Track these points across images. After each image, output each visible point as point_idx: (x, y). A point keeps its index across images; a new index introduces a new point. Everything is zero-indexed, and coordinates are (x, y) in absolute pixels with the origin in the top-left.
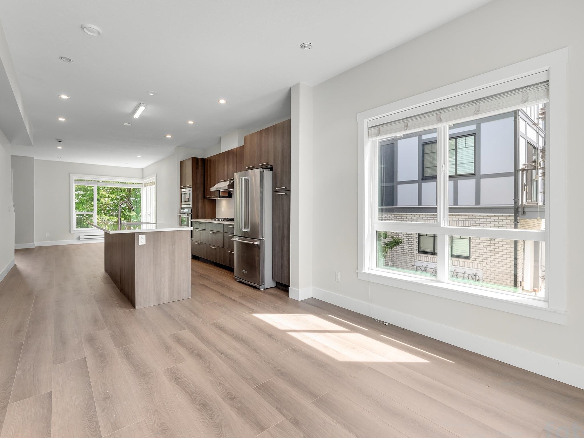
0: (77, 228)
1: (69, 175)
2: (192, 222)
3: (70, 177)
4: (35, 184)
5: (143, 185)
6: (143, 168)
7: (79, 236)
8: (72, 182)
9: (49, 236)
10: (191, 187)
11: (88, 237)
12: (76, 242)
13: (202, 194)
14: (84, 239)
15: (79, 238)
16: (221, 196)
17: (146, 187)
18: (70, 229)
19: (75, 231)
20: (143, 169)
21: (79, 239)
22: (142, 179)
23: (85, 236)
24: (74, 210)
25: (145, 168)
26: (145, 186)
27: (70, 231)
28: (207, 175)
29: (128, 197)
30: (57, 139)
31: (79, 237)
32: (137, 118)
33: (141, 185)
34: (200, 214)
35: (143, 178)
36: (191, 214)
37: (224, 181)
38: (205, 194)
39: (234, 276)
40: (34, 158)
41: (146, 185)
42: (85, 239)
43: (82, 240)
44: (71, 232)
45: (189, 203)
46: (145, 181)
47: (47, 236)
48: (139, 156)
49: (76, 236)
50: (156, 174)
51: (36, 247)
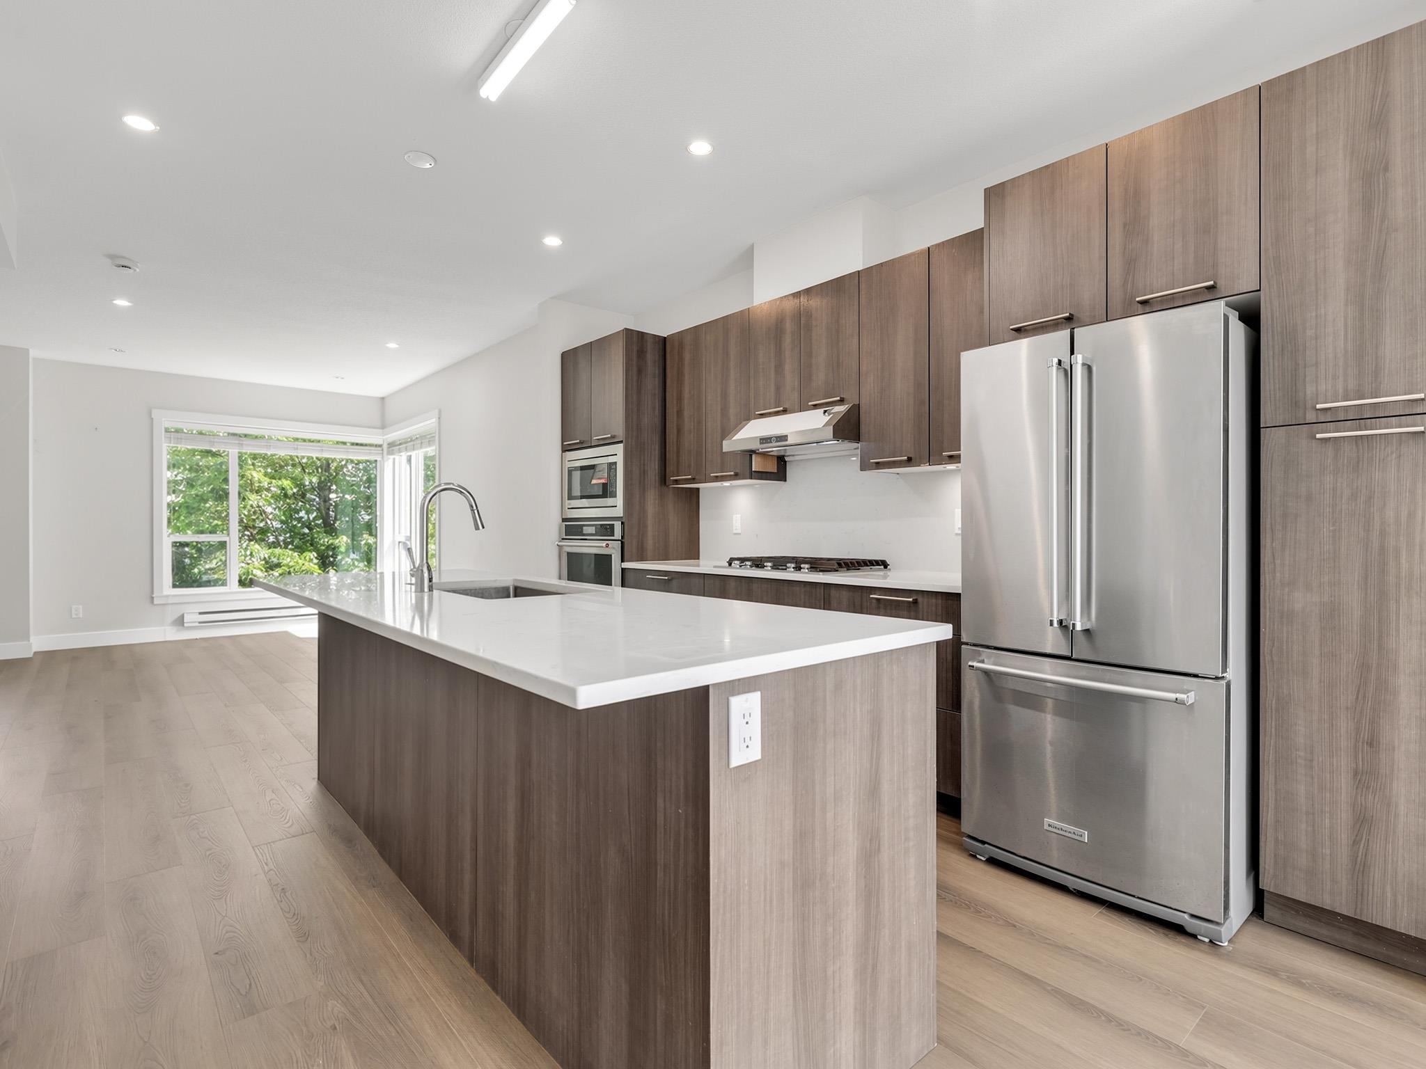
0: (174, 586)
1: (150, 413)
2: (623, 570)
3: (152, 419)
4: (35, 441)
5: (383, 450)
6: (382, 396)
7: (181, 613)
8: (159, 434)
9: (81, 616)
10: (621, 442)
11: (211, 616)
12: (173, 634)
13: (657, 467)
14: (197, 624)
15: (180, 622)
16: (755, 472)
17: (392, 457)
18: (152, 592)
19: (167, 596)
20: (383, 399)
21: (183, 625)
22: (381, 431)
23: (200, 613)
24: (166, 531)
25: (388, 396)
26: (390, 453)
27: (152, 598)
28: (680, 399)
29: (323, 488)
30: (112, 257)
31: (183, 616)
32: (493, 98)
33: (379, 449)
34: (650, 543)
35: (383, 427)
36: (622, 543)
37: (777, 413)
38: (670, 468)
39: (963, 834)
40: (33, 353)
41: (393, 447)
42: (200, 623)
43: (190, 627)
44: (155, 603)
45: (610, 501)
46: (389, 436)
47: (74, 616)
48: (392, 345)
49: (172, 614)
50: (440, 412)
51: (35, 653)
